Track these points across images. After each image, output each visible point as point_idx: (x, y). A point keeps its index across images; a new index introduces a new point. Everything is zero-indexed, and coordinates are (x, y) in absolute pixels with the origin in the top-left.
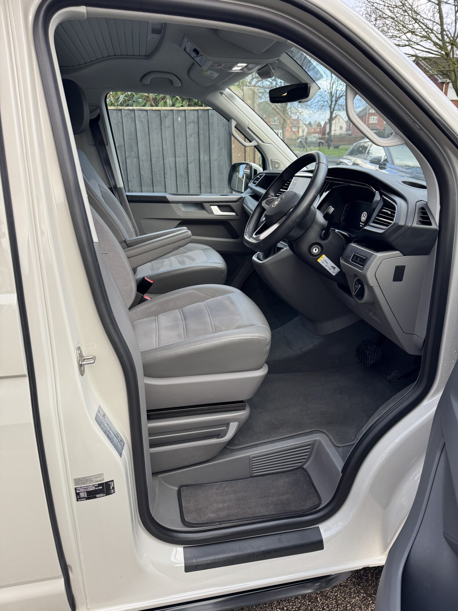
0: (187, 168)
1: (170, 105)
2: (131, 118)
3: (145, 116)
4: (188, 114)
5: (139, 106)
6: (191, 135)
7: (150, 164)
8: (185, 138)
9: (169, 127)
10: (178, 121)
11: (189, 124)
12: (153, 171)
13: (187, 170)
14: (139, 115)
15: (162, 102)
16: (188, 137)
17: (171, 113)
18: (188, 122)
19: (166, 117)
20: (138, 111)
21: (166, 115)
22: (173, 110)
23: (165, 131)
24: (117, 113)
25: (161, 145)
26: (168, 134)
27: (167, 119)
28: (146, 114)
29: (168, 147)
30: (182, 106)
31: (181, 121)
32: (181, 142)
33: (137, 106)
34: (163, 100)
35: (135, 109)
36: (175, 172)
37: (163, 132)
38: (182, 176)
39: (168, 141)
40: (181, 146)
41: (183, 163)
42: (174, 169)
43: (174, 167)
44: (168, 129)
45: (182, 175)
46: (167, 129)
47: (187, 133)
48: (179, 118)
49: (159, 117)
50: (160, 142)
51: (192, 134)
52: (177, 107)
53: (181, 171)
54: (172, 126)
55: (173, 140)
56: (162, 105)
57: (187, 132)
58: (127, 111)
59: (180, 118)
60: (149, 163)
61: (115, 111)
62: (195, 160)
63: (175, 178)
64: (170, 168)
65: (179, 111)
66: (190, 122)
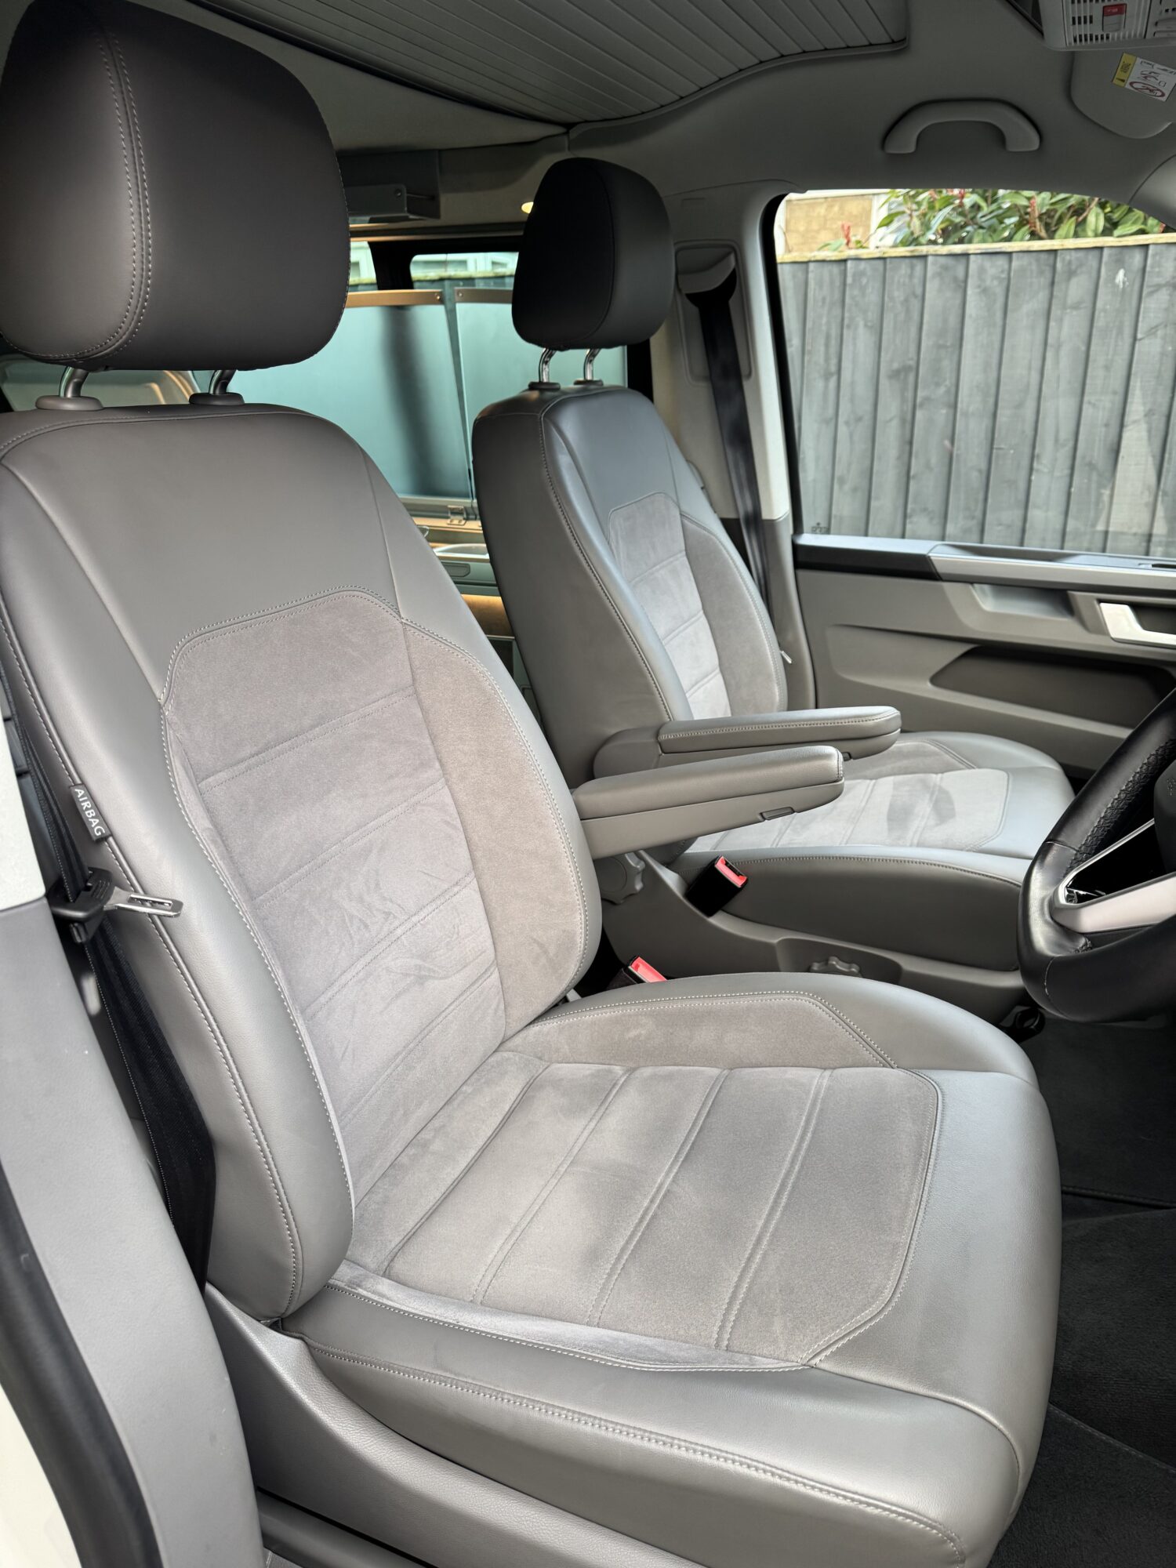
0: (1116, 440)
1: (1095, 231)
2: (955, 279)
3: (1002, 272)
4: (1157, 258)
5: (990, 239)
6: (1152, 332)
7: (990, 426)
8: (1128, 340)
9: (1076, 307)
10: (1116, 286)
11: (1151, 293)
12: (995, 446)
13: (1115, 447)
14: (982, 270)
15: (1069, 225)
16: (1139, 336)
17: (1092, 259)
18: (1150, 286)
19: (1071, 274)
20: (979, 256)
21: (1073, 267)
22: (1101, 248)
23: (1060, 320)
24: (912, 268)
25: (1037, 364)
26: (1069, 328)
27: (1074, 281)
28: (1006, 267)
29: (1062, 368)
30: (1142, 232)
31: (1127, 283)
32: (1108, 354)
33: (984, 241)
34: (1075, 218)
35: (971, 252)
36: (1070, 453)
37: (1052, 324)
38: (1091, 466)
39: (1065, 351)
40: (1107, 368)
41: (1107, 425)
42: (1071, 444)
43: (1071, 437)
44: (1075, 313)
45: (1094, 462)
46: (1068, 311)
47: (1140, 324)
48: (1117, 273)
49: (1048, 275)
50: (1038, 355)
51: (1157, 326)
52: (1119, 237)
53: (1093, 447)
54: (1088, 304)
55: (1083, 348)
56: (1068, 231)
57: (1141, 319)
58: (943, 260)
59: (1125, 275)
60: (986, 422)
61: (907, 260)
62: (1154, 414)
63: (1067, 472)
64: (1057, 440)
65: (1125, 251)
66: (1159, 287)
